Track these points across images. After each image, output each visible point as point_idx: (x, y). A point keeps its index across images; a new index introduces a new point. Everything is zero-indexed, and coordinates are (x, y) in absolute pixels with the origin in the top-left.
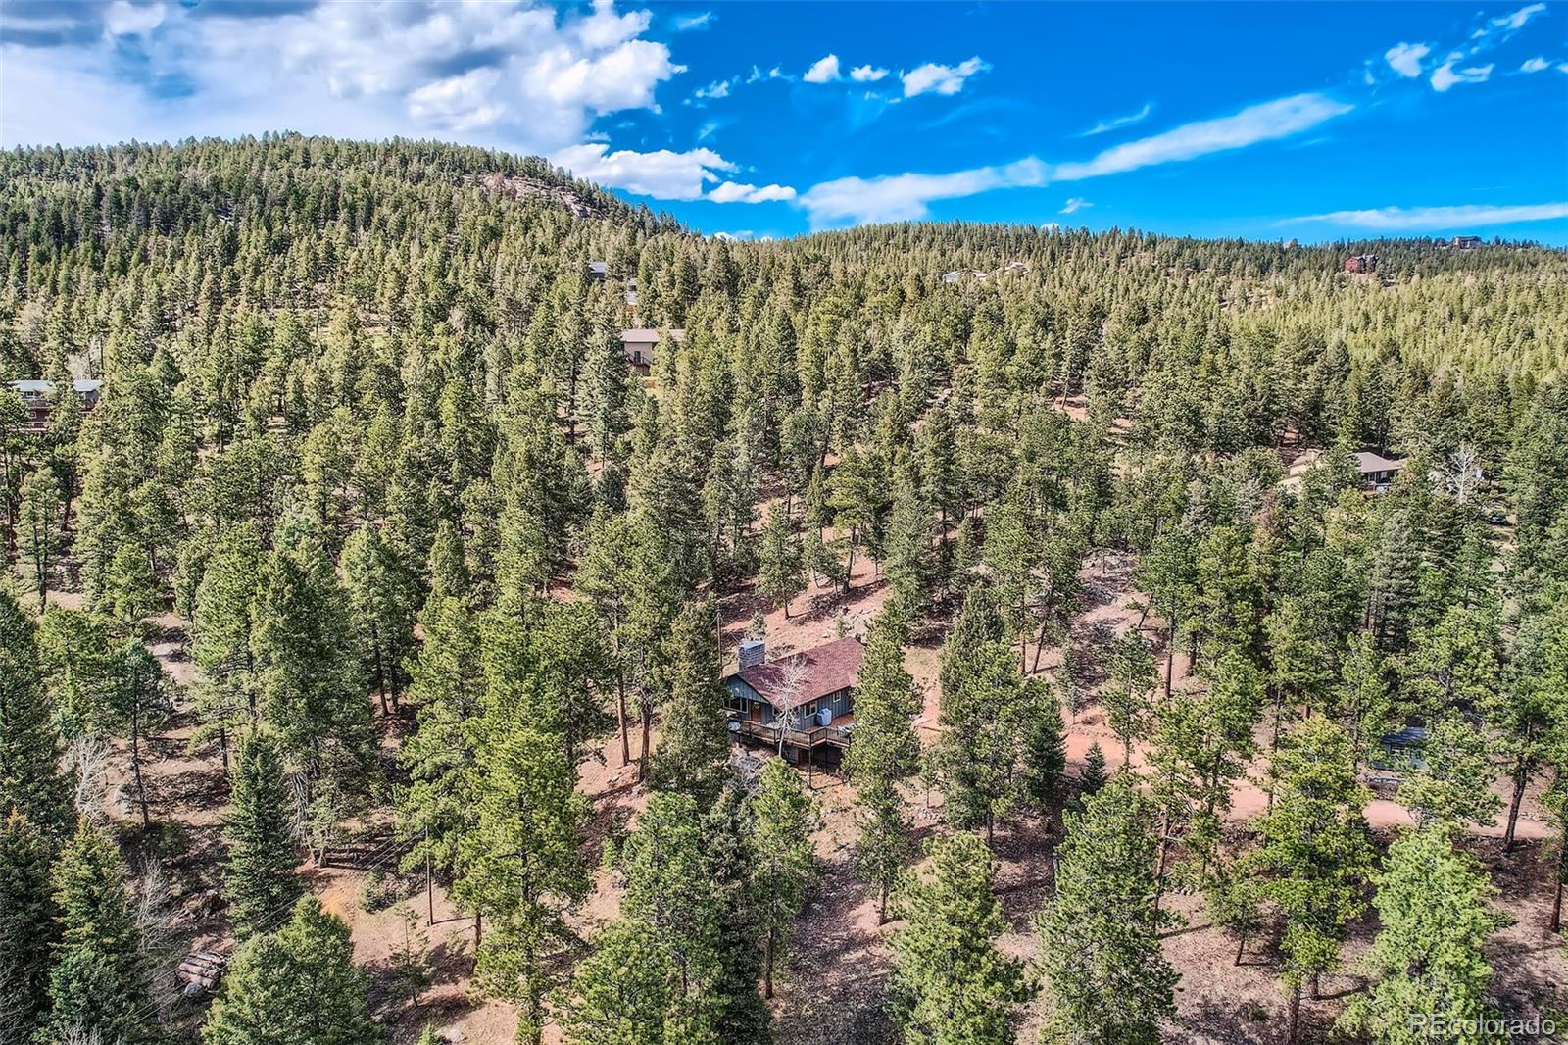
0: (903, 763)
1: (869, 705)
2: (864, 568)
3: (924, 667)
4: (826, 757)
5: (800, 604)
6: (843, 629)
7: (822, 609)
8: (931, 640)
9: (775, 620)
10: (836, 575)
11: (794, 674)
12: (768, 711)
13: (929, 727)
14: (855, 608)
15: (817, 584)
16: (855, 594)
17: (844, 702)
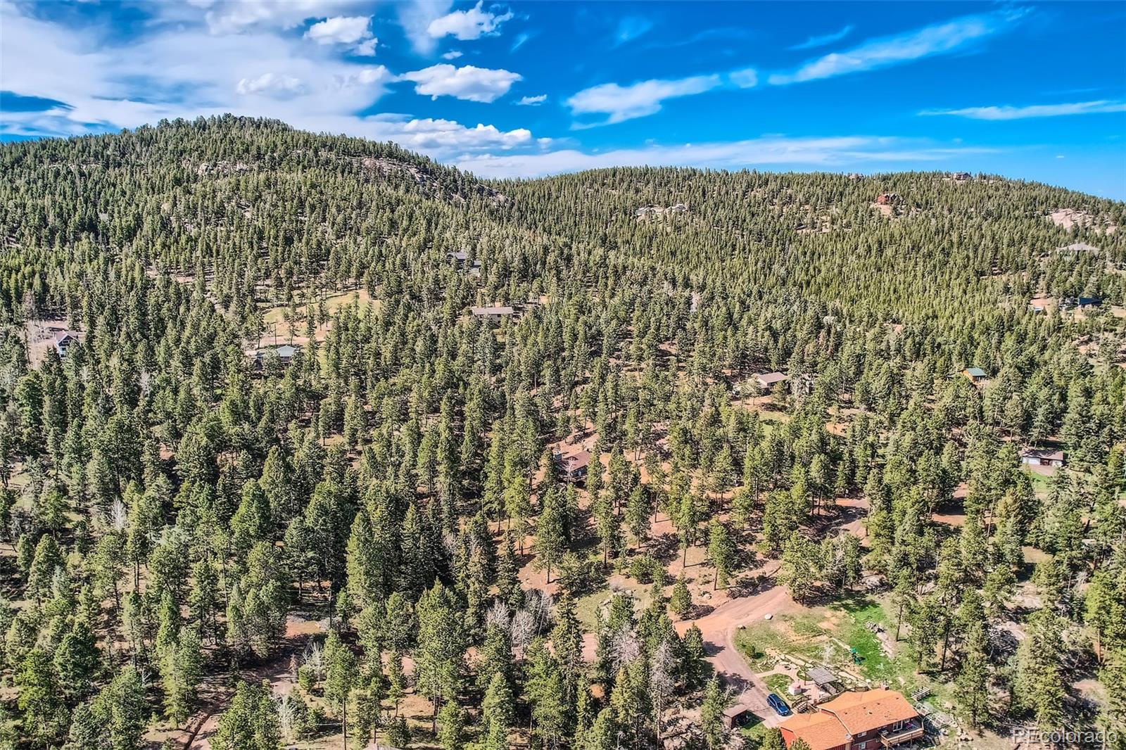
0: (600, 486)
1: (591, 470)
2: (589, 425)
3: (605, 459)
4: (580, 484)
5: (570, 439)
6: (583, 447)
7: (577, 440)
8: (609, 450)
9: (562, 443)
10: (580, 428)
11: (571, 462)
12: (565, 472)
13: (606, 477)
14: (587, 440)
15: (575, 432)
16: (587, 435)
17: (584, 470)
